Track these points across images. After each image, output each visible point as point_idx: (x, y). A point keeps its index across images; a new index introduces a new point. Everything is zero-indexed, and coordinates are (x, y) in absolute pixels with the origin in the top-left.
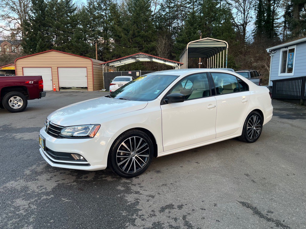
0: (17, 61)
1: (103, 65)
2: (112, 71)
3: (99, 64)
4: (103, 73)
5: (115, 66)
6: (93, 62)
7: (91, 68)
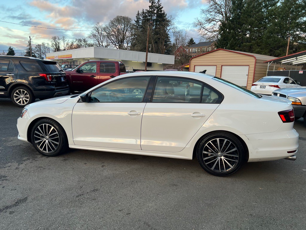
0: (192, 60)
1: (269, 63)
2: (282, 70)
3: (264, 62)
4: (267, 73)
5: (293, 64)
6: (256, 60)
7: (254, 66)
